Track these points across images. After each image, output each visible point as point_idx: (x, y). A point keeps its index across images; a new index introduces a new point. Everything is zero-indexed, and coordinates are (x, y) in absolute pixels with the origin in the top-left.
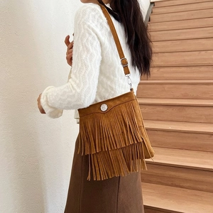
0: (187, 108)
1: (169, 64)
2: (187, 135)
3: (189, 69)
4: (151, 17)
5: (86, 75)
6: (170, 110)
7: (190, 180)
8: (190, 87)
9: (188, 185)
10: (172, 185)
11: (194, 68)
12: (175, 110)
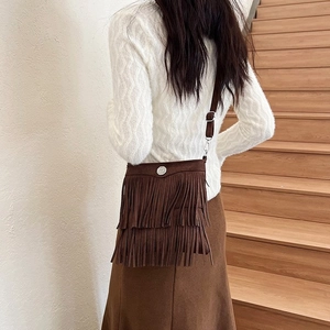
0: (309, 158)
1: (284, 87)
2: (307, 198)
3: (315, 96)
4: (259, 10)
5: (128, 122)
6: (283, 159)
7: (310, 267)
8: (316, 124)
9: (306, 273)
10: (281, 273)
11: (323, 95)
12: (290, 159)
